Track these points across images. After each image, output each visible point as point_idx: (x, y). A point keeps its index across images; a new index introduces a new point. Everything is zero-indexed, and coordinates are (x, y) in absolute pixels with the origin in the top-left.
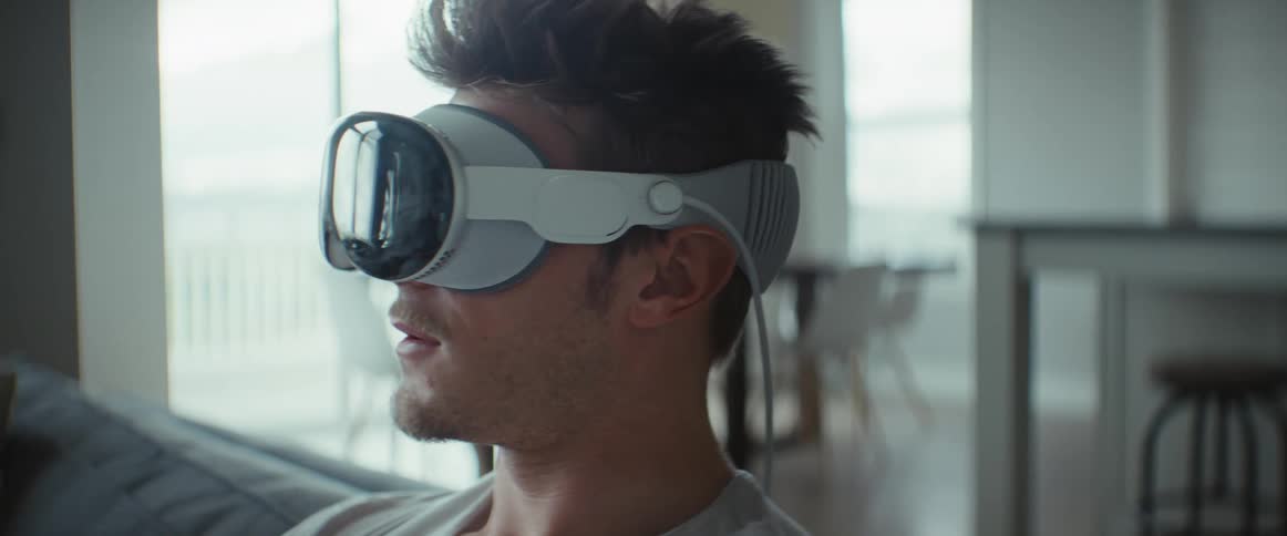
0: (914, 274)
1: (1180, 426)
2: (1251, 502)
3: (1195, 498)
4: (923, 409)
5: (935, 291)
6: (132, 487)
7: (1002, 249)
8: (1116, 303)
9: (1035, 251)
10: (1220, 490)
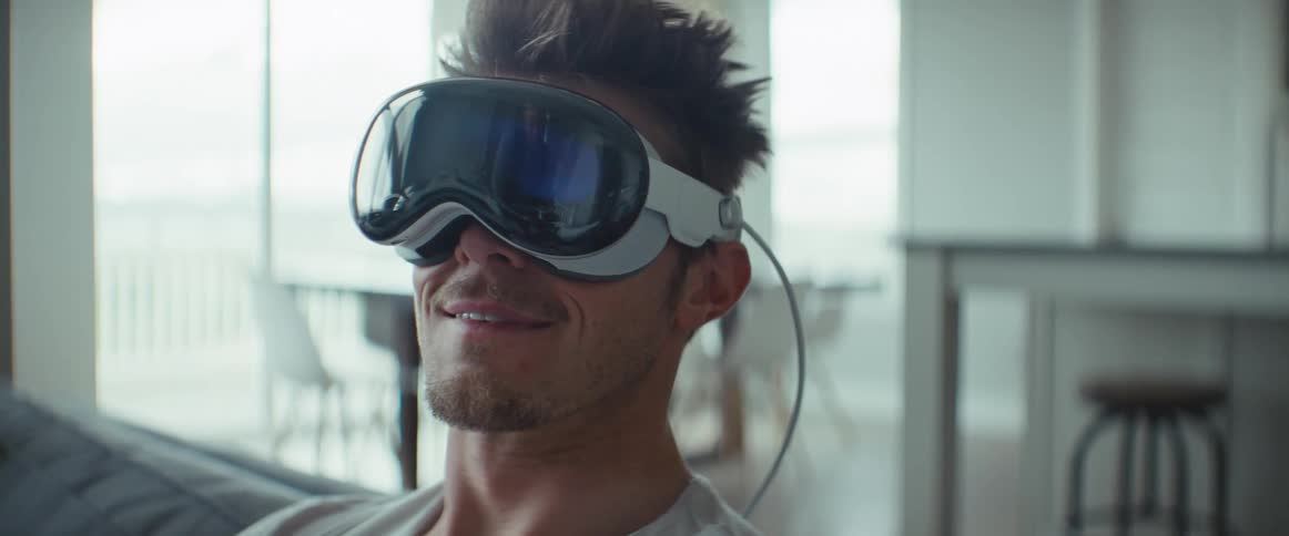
0: (838, 291)
1: (1109, 442)
2: (1180, 519)
3: (1124, 516)
4: (846, 427)
5: (858, 309)
6: (80, 488)
7: (931, 268)
8: (1045, 322)
9: (964, 269)
10: (1149, 509)
